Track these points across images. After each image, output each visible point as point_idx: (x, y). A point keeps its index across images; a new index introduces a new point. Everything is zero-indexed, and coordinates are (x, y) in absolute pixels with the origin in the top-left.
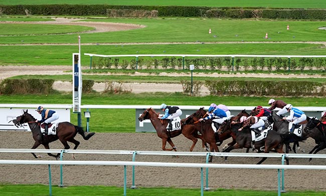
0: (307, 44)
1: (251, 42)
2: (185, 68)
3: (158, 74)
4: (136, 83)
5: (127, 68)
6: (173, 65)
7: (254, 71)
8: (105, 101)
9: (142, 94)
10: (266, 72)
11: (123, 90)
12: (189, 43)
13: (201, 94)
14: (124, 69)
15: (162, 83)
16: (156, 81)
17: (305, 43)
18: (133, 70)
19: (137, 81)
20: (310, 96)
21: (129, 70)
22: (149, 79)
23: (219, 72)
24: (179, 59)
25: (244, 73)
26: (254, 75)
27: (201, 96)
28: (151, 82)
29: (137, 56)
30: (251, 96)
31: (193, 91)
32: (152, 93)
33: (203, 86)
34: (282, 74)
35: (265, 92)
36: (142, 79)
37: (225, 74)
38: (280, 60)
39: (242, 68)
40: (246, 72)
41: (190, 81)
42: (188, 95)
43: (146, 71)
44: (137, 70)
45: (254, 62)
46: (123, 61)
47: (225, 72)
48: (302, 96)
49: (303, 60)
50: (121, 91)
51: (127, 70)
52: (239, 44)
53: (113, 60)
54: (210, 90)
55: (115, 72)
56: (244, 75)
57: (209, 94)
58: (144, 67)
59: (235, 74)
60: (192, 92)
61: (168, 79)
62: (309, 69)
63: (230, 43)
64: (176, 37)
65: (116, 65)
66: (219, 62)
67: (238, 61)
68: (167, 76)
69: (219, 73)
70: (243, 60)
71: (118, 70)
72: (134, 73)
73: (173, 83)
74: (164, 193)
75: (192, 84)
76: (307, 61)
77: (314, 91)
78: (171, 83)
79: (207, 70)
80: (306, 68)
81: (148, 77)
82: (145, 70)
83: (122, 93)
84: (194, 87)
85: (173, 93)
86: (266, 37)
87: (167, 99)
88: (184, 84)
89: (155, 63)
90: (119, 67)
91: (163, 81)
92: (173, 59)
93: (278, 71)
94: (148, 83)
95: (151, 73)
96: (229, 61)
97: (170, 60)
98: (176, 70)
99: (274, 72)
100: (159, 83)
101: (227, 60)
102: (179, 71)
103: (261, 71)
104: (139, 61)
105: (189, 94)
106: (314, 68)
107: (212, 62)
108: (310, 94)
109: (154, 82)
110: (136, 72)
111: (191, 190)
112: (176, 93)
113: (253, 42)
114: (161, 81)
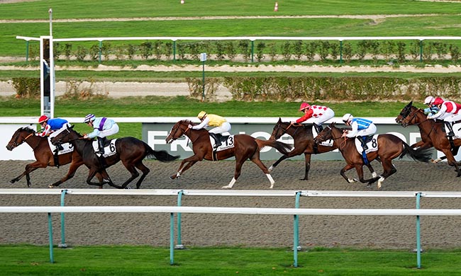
0: (345, 19)
1: (255, 17)
2: (176, 58)
3: (136, 67)
4: (108, 83)
5: (85, 59)
6: (158, 53)
7: (287, 62)
8: (68, 111)
9: (124, 98)
10: (305, 63)
11: (95, 93)
12: (158, 19)
13: (218, 98)
14: (80, 61)
15: (148, 81)
16: (138, 79)
17: (341, 17)
18: (95, 62)
19: (107, 78)
20: (391, 100)
21: (89, 61)
22: (125, 76)
23: (231, 63)
24: (167, 44)
25: (270, 66)
26: (286, 68)
27: (219, 102)
28: (131, 81)
29: (101, 39)
30: (296, 101)
31: (205, 93)
32: (140, 97)
33: (221, 86)
34: (332, 66)
35: (319, 94)
36: (114, 76)
37: (240, 67)
38: (326, 45)
39: (267, 57)
40: (274, 63)
41: (201, 79)
42: (198, 101)
43: (114, 63)
44: (102, 62)
45: (286, 48)
46: (79, 47)
47: (241, 64)
48: (377, 100)
49: (363, 43)
50: (91, 95)
51: (85, 62)
52: (239, 20)
53: (62, 47)
54: (232, 91)
55: (68, 66)
56: (270, 68)
57: (231, 98)
58: (112, 57)
59: (257, 66)
60: (203, 95)
61: (154, 76)
62: (371, 58)
63: (222, 18)
64: (133, 10)
65: (68, 55)
66: (230, 48)
67: (261, 46)
68: (153, 71)
69: (232, 66)
70: (268, 45)
71: (71, 61)
72: (96, 66)
73: (166, 81)
74: (231, 256)
75: (203, 83)
76: (369, 45)
77: (397, 93)
78: (162, 82)
79: (211, 61)
80: (368, 57)
81: (123, 73)
82: (114, 61)
83: (92, 98)
84: (206, 88)
85: (174, 98)
86: (276, 8)
87: (166, 107)
88: (191, 84)
89: (129, 50)
90: (73, 58)
91: (148, 79)
92: (157, 43)
93: (325, 62)
94: (127, 81)
95: (123, 66)
96: (246, 46)
97: (153, 46)
98: (162, 61)
99: (318, 63)
100: (145, 81)
101: (244, 44)
102: (168, 63)
103: (297, 62)
104: (104, 48)
105: (199, 98)
106: (380, 57)
107: (221, 48)
108: (390, 97)
109: (136, 81)
110: (100, 66)
111: (272, 249)
112: (179, 97)
113: (259, 17)
114: (144, 79)
